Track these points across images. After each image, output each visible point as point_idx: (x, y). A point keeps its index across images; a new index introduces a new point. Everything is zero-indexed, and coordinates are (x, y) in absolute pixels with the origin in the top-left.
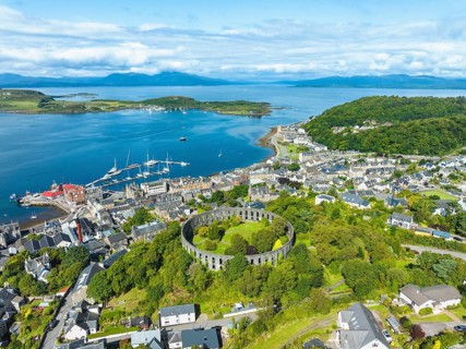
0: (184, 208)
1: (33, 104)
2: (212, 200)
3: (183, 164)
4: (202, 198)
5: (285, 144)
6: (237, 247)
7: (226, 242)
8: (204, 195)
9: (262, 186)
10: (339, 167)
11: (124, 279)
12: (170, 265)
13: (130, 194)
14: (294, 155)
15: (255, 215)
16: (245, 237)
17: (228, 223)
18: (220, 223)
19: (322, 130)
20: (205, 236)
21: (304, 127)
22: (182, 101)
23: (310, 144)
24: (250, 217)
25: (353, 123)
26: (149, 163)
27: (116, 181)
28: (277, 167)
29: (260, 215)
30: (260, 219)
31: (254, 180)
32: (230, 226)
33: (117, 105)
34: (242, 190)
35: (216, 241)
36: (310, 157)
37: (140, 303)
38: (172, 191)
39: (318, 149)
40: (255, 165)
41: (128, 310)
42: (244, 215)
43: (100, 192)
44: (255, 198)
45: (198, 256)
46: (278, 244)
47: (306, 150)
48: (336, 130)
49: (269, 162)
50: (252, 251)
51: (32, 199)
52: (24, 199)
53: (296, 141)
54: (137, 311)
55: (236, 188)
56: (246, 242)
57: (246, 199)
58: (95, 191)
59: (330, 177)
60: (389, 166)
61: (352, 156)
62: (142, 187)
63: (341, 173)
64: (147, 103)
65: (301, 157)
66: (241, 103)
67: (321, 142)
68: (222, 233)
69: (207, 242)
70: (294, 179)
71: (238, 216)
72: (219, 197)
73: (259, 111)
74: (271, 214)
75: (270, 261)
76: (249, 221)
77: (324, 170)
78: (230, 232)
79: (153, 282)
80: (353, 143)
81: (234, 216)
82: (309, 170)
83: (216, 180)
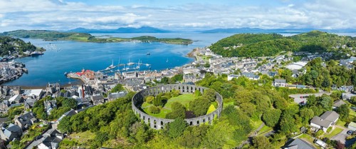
0: (143, 85)
1: (86, 38)
2: (162, 82)
3: (147, 65)
4: (155, 81)
5: (200, 56)
6: (177, 112)
7: (168, 108)
8: (157, 80)
9: (191, 75)
10: (230, 64)
11: (81, 124)
12: (119, 120)
13: (116, 77)
14: (206, 60)
15: (190, 89)
16: (183, 104)
17: (170, 94)
18: (164, 94)
19: (219, 49)
20: (151, 103)
21: (209, 48)
22: (150, 38)
23: (214, 55)
24: (186, 90)
25: (232, 45)
26: (129, 64)
27: (112, 71)
28: (198, 66)
29: (194, 89)
30: (194, 91)
31: (186, 72)
32: (171, 97)
33: (120, 40)
34: (179, 77)
35: (159, 107)
36: (215, 61)
37: (88, 140)
38: (139, 77)
39: (218, 57)
40: (186, 65)
41: (80, 142)
42: (181, 89)
43: (102, 75)
44: (187, 81)
45: (142, 118)
46: (212, 108)
47: (212, 58)
48: (225, 48)
49: (193, 63)
50: (190, 115)
51: (72, 75)
52: (69, 75)
53: (207, 54)
54: (86, 144)
55: (176, 76)
56: (185, 108)
57: (182, 82)
58: (99, 74)
59: (227, 69)
60: (254, 62)
61: (235, 59)
62: (123, 74)
63: (232, 67)
64: (133, 39)
65: (210, 61)
66: (178, 39)
67: (219, 54)
68: (164, 101)
69: (151, 108)
70: (208, 71)
71: (177, 90)
72: (166, 81)
73: (187, 42)
74: (202, 88)
75: (207, 121)
76: (185, 93)
77: (223, 66)
78: (171, 101)
79: (102, 130)
80: (235, 54)
81: (174, 90)
82: (215, 66)
83: (165, 73)
